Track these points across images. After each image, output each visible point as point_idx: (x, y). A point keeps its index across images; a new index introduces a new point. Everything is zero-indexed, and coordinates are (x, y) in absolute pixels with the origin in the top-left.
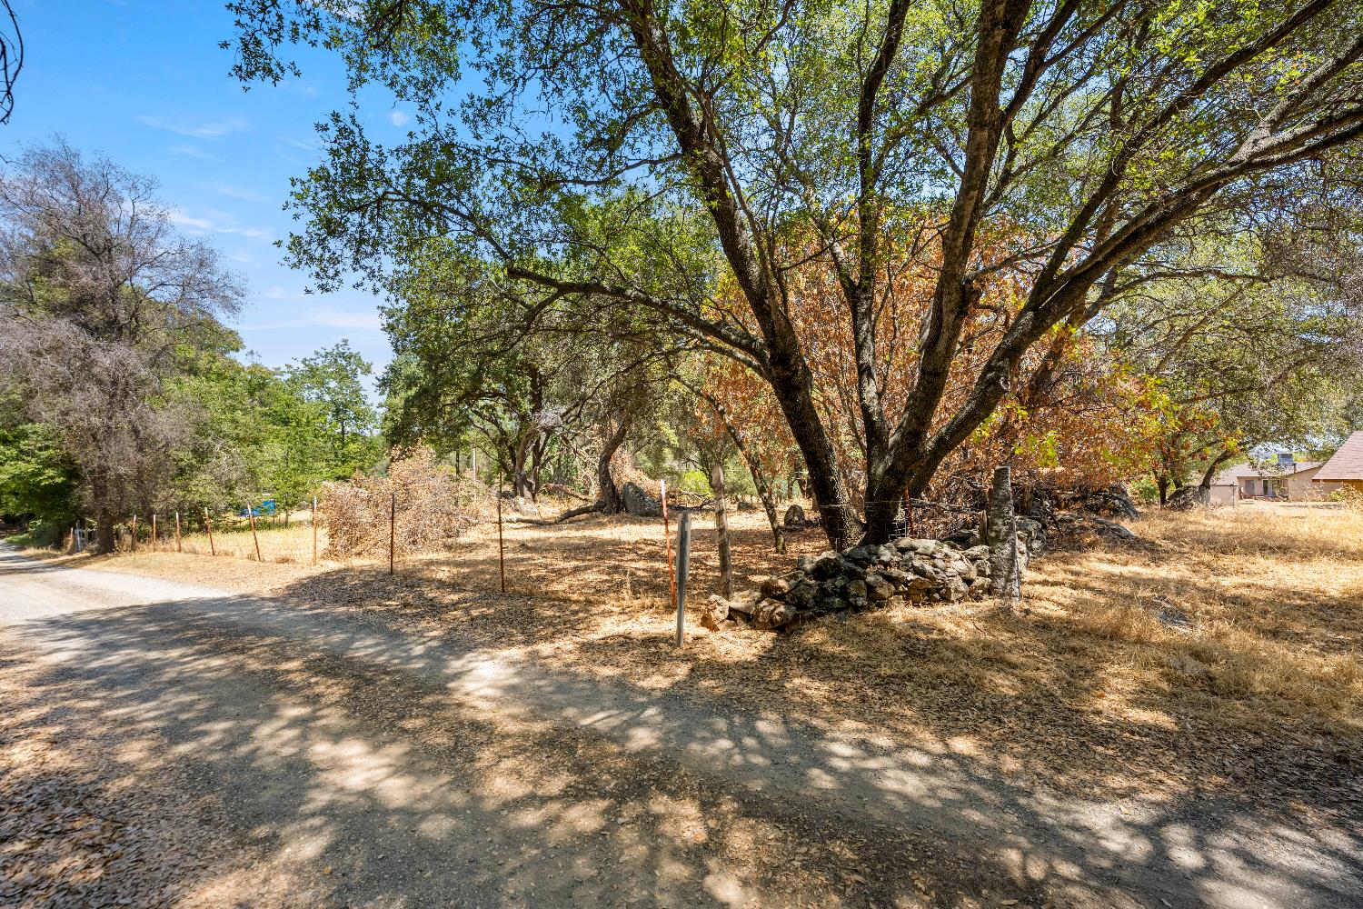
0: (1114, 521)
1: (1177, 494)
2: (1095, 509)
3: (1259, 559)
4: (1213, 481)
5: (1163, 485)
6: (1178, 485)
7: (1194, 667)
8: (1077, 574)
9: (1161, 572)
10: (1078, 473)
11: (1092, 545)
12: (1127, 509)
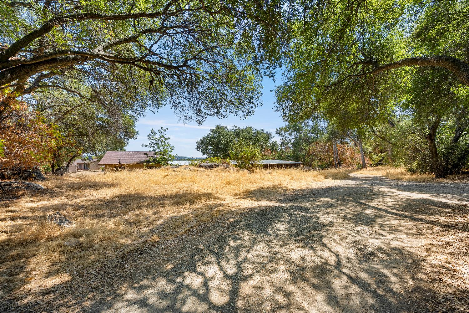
0: (33, 183)
1: (58, 170)
2: (26, 178)
3: (88, 190)
4: (70, 165)
5: (53, 167)
6: (58, 166)
7: (73, 241)
8: (14, 211)
9: (56, 202)
10: (16, 162)
11: (23, 195)
12: (40, 177)
